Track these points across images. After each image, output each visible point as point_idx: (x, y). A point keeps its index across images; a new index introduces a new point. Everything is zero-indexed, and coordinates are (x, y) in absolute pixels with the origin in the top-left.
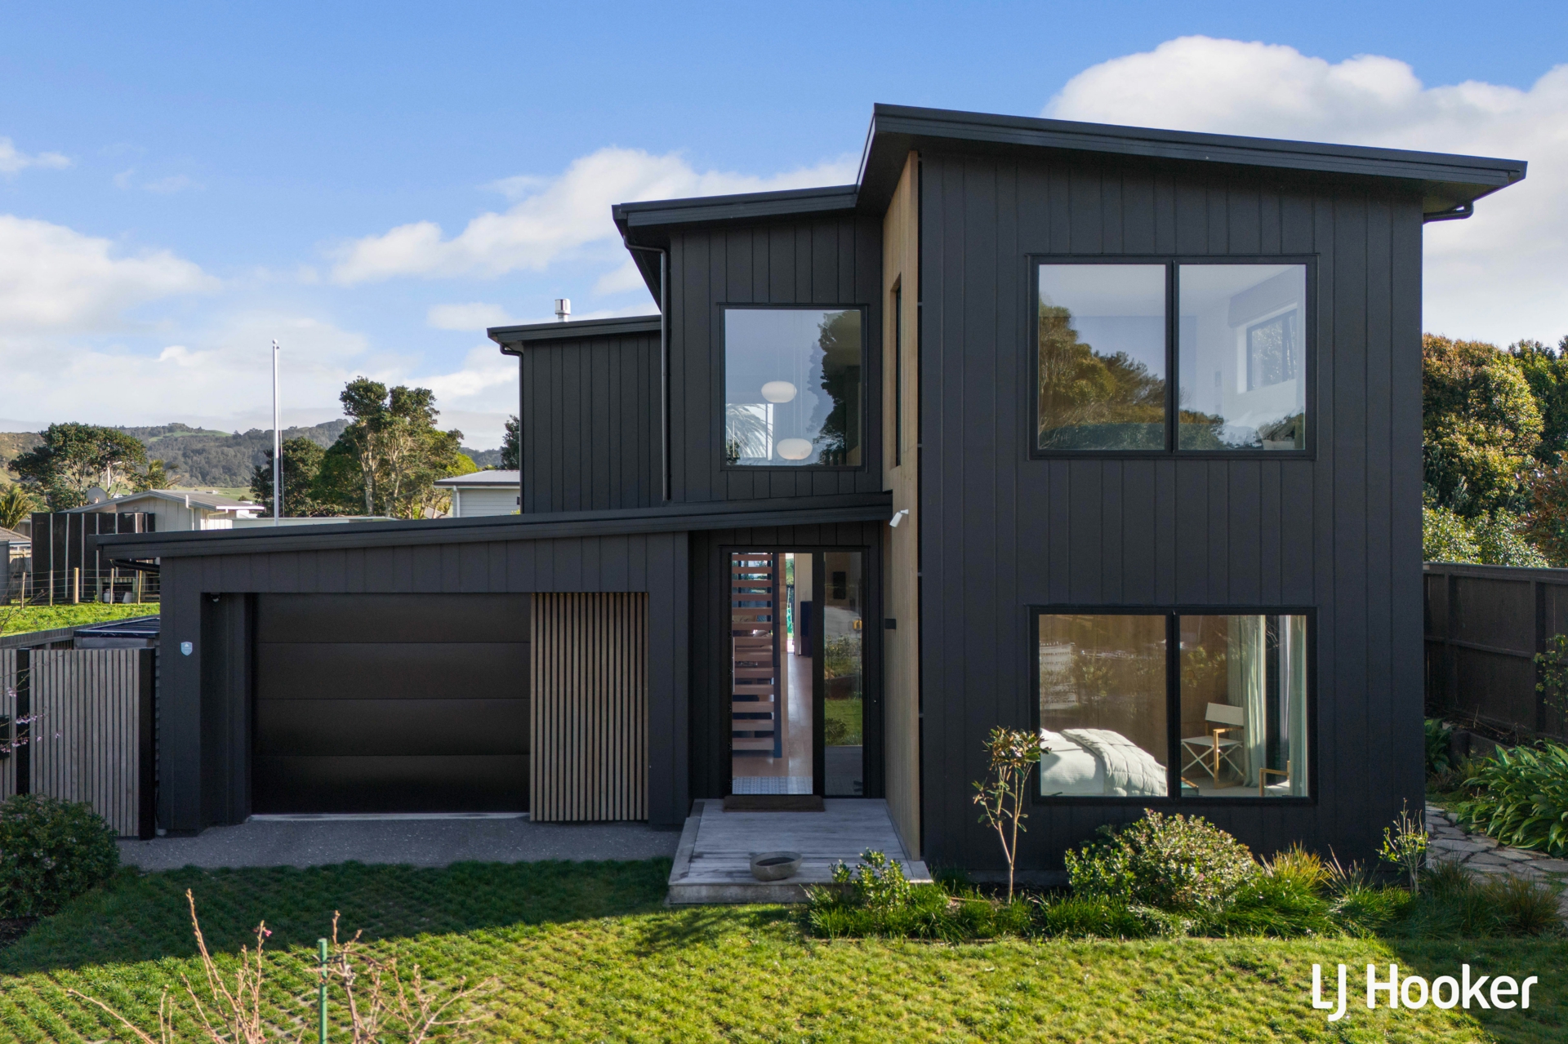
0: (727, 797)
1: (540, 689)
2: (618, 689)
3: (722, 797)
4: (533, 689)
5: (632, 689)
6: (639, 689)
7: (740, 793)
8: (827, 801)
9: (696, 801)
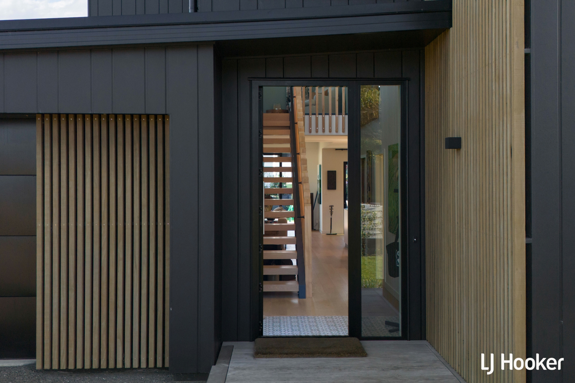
0: (258, 340)
1: (47, 225)
2: (136, 224)
3: (252, 339)
4: (39, 225)
5: (152, 224)
6: (160, 224)
7: (271, 334)
8: (367, 344)
9: (225, 344)
